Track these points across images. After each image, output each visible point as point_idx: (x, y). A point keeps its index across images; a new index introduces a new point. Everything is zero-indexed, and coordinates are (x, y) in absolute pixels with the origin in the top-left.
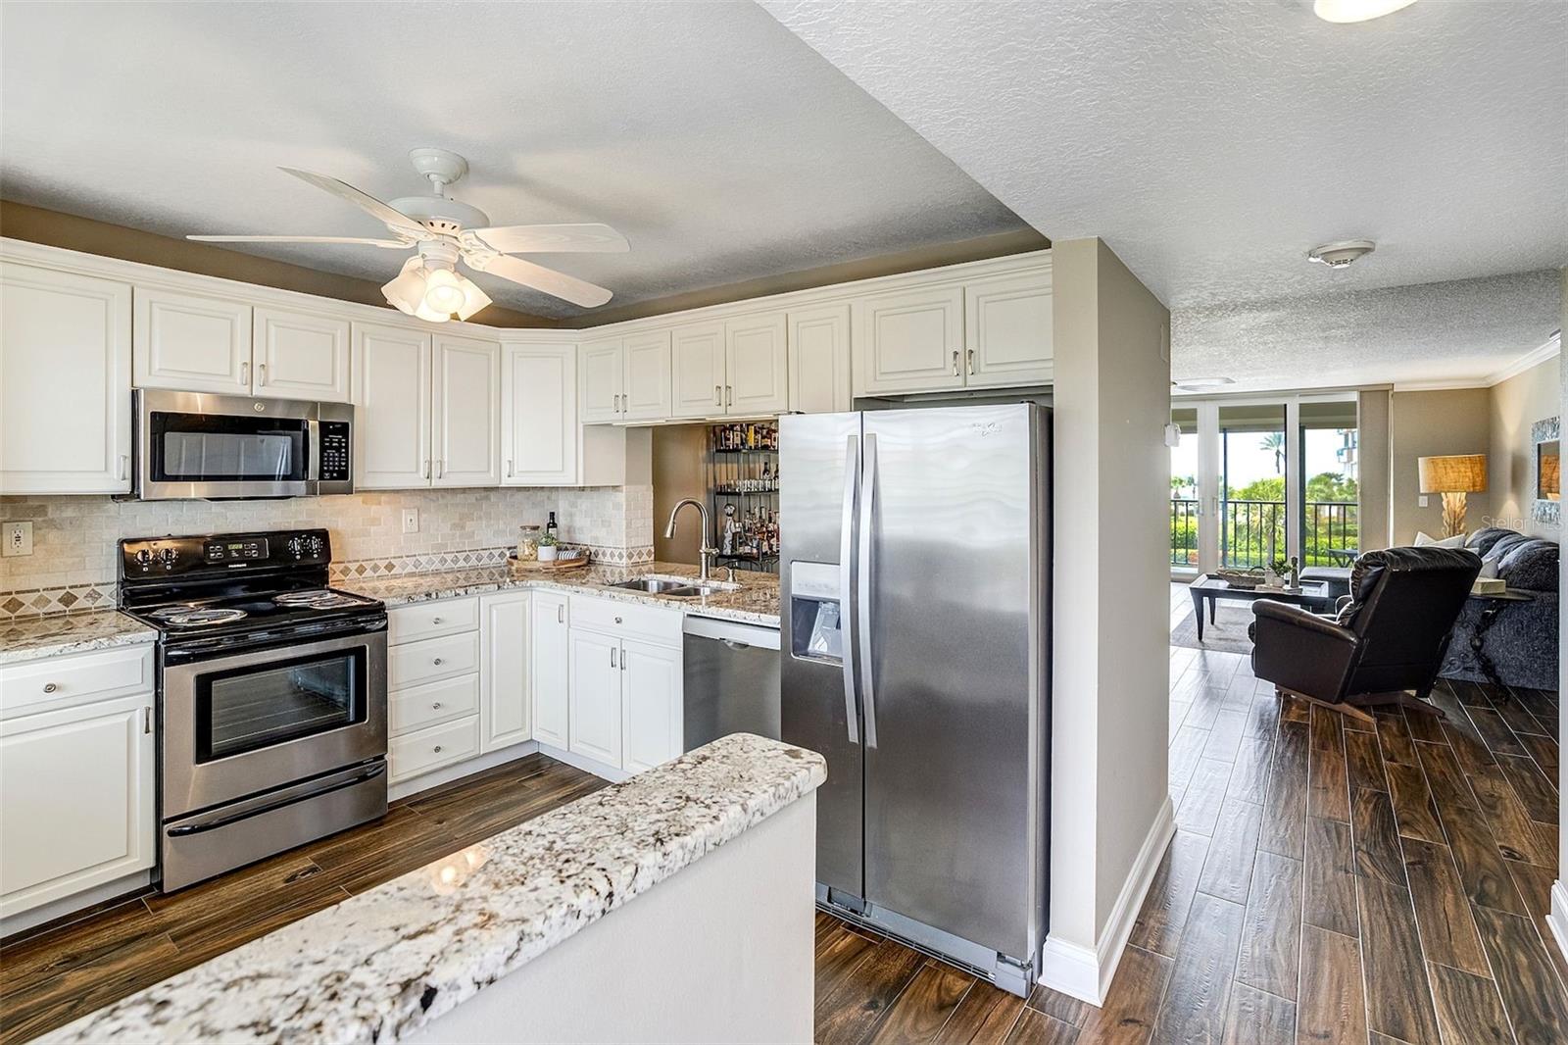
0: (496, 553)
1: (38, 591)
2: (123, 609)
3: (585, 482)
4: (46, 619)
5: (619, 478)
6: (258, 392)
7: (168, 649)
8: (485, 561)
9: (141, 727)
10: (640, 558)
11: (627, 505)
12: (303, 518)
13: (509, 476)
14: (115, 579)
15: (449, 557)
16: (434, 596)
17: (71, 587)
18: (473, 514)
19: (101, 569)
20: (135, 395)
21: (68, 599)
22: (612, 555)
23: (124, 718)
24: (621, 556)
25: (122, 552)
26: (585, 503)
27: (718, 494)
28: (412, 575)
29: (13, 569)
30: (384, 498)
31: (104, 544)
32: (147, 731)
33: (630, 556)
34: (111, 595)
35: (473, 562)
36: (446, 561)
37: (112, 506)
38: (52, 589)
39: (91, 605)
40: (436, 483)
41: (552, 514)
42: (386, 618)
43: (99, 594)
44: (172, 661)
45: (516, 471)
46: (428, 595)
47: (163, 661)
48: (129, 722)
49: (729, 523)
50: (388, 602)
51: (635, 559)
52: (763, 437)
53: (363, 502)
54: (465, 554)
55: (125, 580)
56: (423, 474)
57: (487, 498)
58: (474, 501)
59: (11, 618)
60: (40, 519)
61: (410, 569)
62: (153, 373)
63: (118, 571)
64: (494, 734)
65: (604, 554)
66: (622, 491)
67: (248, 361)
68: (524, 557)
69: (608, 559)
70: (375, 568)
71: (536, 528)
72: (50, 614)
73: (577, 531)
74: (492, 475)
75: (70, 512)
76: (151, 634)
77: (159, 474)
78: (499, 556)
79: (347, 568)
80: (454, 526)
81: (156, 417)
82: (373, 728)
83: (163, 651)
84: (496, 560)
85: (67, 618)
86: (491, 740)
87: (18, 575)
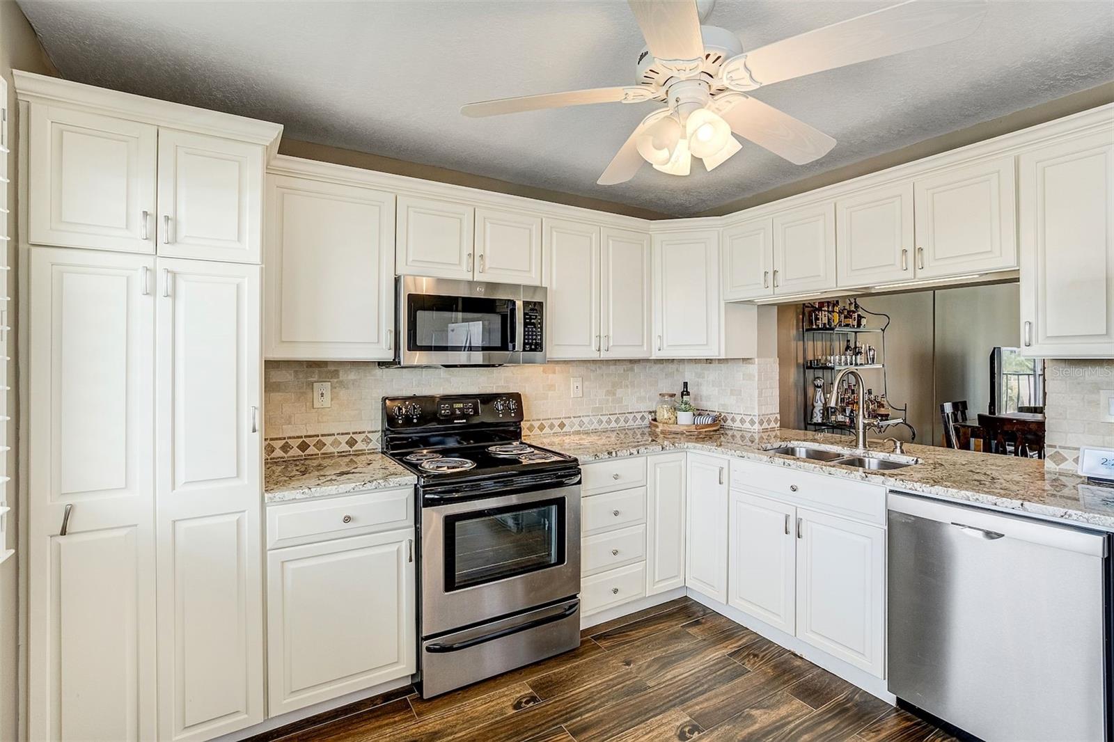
0: (639, 416)
1: (334, 435)
2: (386, 452)
3: (726, 355)
4: (339, 456)
5: (751, 352)
6: (478, 277)
7: (425, 493)
8: (631, 423)
9: (406, 557)
10: (769, 425)
11: (758, 375)
12: (502, 383)
13: (660, 350)
14: (380, 428)
15: (604, 419)
16: (614, 454)
17: (353, 433)
18: (622, 382)
19: (372, 420)
20: (397, 281)
21: (352, 443)
22: (742, 421)
23: (394, 548)
24: (752, 422)
25: (384, 407)
26: (712, 373)
27: (808, 368)
28: (578, 433)
29: (320, 418)
30: (558, 368)
31: (373, 401)
32: (411, 560)
33: (761, 423)
34: (377, 441)
35: (622, 423)
36: (602, 422)
37: (379, 372)
38: (342, 434)
39: (365, 448)
40: (604, 355)
41: (686, 384)
42: (580, 473)
43: (370, 440)
44: (429, 503)
45: (665, 346)
46: (610, 453)
47: (422, 502)
48: (398, 550)
49: (818, 394)
50: (581, 459)
51: (765, 425)
52: (846, 317)
53: (543, 371)
54: (616, 416)
55: (387, 430)
56: (594, 348)
57: (632, 370)
58: (622, 371)
59: (318, 454)
60: (336, 380)
61: (576, 428)
62: (408, 264)
63: (382, 422)
64: (657, 580)
65: (733, 420)
66: (754, 364)
67: (472, 252)
68: (664, 421)
69: (737, 424)
70: (552, 427)
71: (673, 395)
72: (341, 452)
73: (703, 398)
74: (645, 349)
75: (352, 376)
76: (411, 478)
77: (413, 346)
78: (641, 419)
79: (532, 425)
80: (608, 393)
81: (411, 298)
82: (570, 570)
83: (421, 492)
84: (639, 422)
85: (351, 457)
86: (654, 586)
87: (323, 422)
